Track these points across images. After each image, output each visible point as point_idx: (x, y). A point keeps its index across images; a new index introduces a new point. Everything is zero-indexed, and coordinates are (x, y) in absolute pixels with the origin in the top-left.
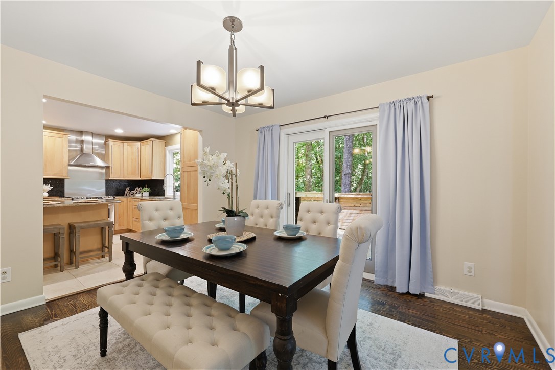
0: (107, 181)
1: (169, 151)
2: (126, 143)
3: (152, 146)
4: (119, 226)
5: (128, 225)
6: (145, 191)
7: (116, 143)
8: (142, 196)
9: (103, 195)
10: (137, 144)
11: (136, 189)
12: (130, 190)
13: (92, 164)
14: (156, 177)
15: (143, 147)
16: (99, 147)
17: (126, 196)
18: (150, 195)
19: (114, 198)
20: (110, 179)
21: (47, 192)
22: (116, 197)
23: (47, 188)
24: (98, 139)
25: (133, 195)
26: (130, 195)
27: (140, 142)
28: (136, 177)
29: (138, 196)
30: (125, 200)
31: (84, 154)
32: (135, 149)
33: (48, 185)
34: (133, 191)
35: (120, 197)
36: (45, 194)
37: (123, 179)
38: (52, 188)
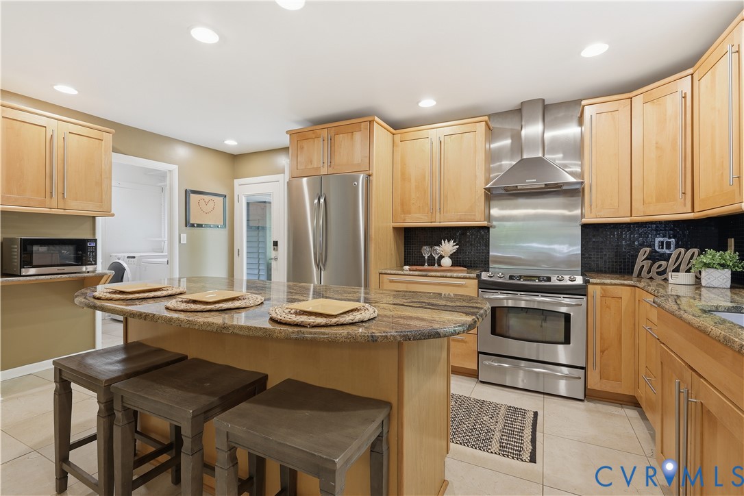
0: (584, 227)
4: (604, 376)
5: (636, 384)
6: (711, 266)
7: (605, 107)
8: (698, 283)
10: (682, 81)
12: (653, 258)
13: (530, 182)
17: (636, 277)
19: (586, 281)
20: (592, 221)
21: (450, 257)
22: (591, 280)
23: (448, 247)
24: (561, 114)
25: (664, 276)
26: (653, 273)
27: (690, 71)
28: (680, 211)
29: (680, 281)
30: (625, 293)
31: (522, 160)
32: (672, 105)
33: (452, 242)
34: (664, 263)
35: (608, 281)
36: (447, 262)
37: (627, 220)
38: (458, 249)
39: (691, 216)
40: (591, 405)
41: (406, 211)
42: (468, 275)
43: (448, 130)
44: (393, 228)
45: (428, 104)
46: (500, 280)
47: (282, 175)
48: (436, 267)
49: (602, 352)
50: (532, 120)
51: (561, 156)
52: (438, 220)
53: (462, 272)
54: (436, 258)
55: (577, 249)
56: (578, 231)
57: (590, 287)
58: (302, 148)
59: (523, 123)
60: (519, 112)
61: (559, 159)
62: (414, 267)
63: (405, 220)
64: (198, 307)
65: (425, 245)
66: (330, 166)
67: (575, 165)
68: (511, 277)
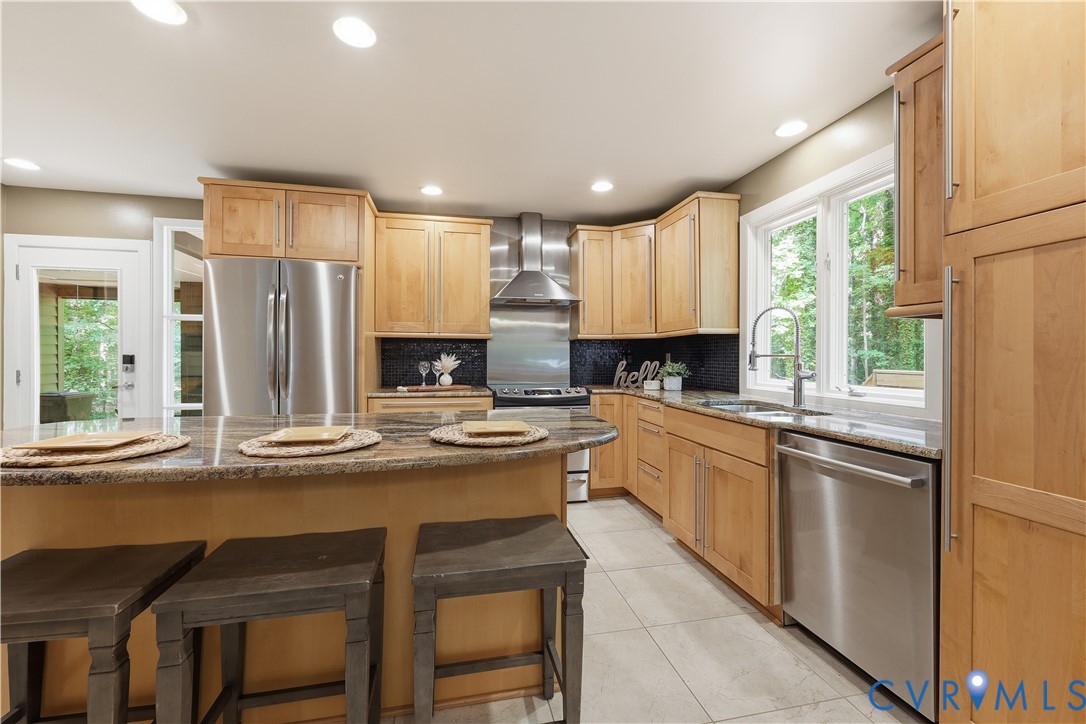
0: (573, 343)
1: (756, 229)
2: (618, 233)
3: (697, 221)
4: (602, 476)
5: (625, 476)
6: (670, 374)
7: (595, 235)
8: (662, 388)
9: (562, 385)
10: (648, 229)
11: (643, 367)
12: (628, 369)
13: (538, 296)
14: (712, 324)
15: (665, 234)
16: (556, 271)
17: (618, 386)
18: (688, 386)
19: (589, 392)
20: (580, 336)
21: (450, 374)
22: (594, 391)
23: (448, 363)
24: (553, 232)
25: (637, 384)
26: (629, 383)
27: (654, 221)
28: (645, 331)
29: (651, 387)
30: (616, 399)
31: (523, 272)
32: (642, 245)
33: (454, 358)
34: (636, 373)
35: (604, 391)
36: (447, 380)
37: (610, 337)
38: (460, 364)
39: (654, 335)
40: (593, 503)
41: (393, 316)
42: (474, 393)
43: (448, 227)
44: (376, 338)
45: (432, 191)
46: (516, 396)
47: (148, 242)
48: (437, 386)
49: (601, 454)
50: (530, 231)
51: (553, 268)
52: (436, 329)
53: (465, 390)
54: (438, 375)
55: (566, 363)
56: (567, 346)
57: (592, 397)
58: (232, 211)
59: (523, 234)
60: (519, 221)
61: (551, 271)
62: (411, 388)
63: (393, 328)
64: (317, 449)
65: (423, 360)
66: (291, 247)
67: (565, 279)
68: (526, 393)
